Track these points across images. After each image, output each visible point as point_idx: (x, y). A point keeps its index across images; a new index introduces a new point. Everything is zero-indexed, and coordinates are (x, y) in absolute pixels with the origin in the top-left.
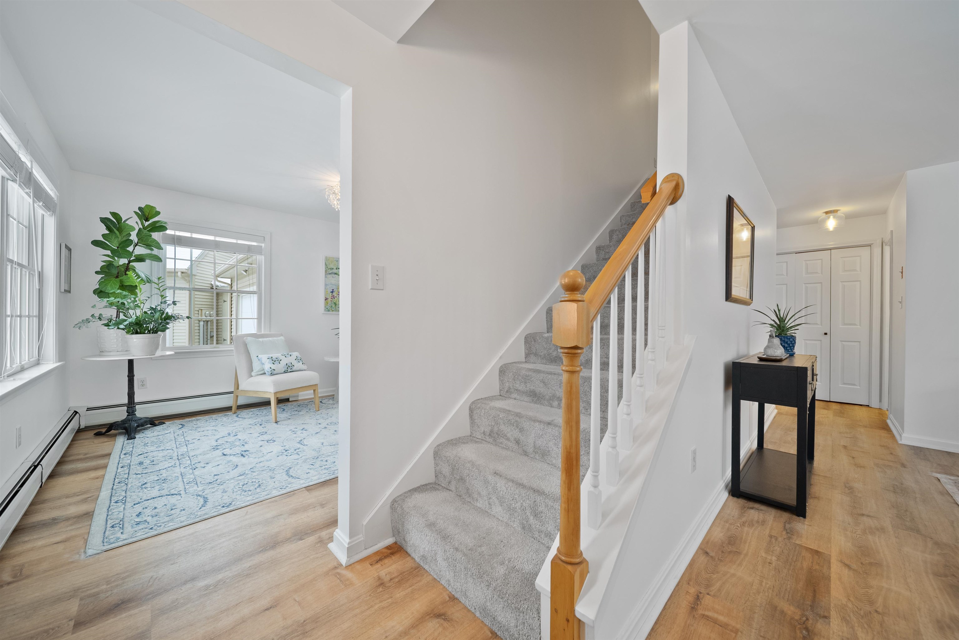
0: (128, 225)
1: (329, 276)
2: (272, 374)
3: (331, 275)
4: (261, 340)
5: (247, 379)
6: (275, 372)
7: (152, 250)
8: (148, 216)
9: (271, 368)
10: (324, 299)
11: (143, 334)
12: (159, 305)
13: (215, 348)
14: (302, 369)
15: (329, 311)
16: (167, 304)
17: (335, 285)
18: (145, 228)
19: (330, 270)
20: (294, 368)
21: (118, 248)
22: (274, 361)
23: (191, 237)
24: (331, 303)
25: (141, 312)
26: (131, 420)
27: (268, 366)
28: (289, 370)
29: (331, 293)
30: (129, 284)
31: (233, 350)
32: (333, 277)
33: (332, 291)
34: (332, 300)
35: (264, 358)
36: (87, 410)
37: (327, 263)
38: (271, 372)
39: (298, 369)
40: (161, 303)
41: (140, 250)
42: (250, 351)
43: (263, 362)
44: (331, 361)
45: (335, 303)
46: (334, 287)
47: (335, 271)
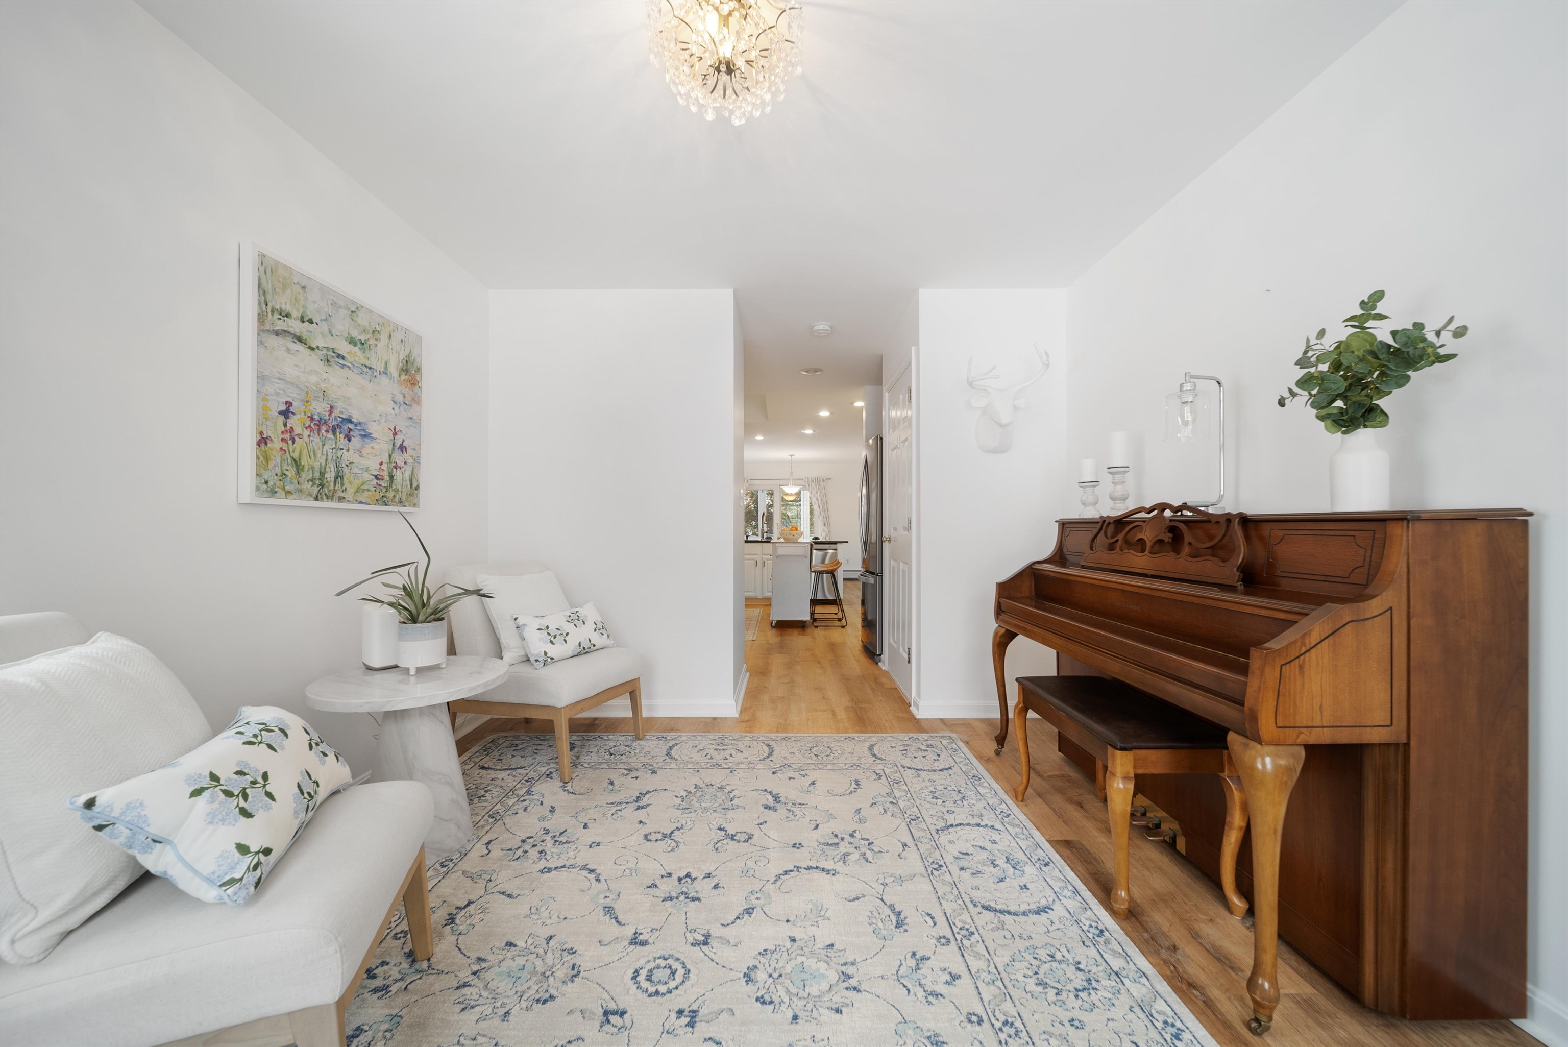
1: (273, 341)
3: (280, 340)
10: (255, 438)
15: (273, 492)
17: (297, 387)
19: (276, 315)
24: (282, 460)
29: (281, 418)
32: (288, 350)
33: (284, 408)
34: (285, 447)
37: (264, 282)
45: (297, 463)
46: (293, 395)
47: (295, 326)
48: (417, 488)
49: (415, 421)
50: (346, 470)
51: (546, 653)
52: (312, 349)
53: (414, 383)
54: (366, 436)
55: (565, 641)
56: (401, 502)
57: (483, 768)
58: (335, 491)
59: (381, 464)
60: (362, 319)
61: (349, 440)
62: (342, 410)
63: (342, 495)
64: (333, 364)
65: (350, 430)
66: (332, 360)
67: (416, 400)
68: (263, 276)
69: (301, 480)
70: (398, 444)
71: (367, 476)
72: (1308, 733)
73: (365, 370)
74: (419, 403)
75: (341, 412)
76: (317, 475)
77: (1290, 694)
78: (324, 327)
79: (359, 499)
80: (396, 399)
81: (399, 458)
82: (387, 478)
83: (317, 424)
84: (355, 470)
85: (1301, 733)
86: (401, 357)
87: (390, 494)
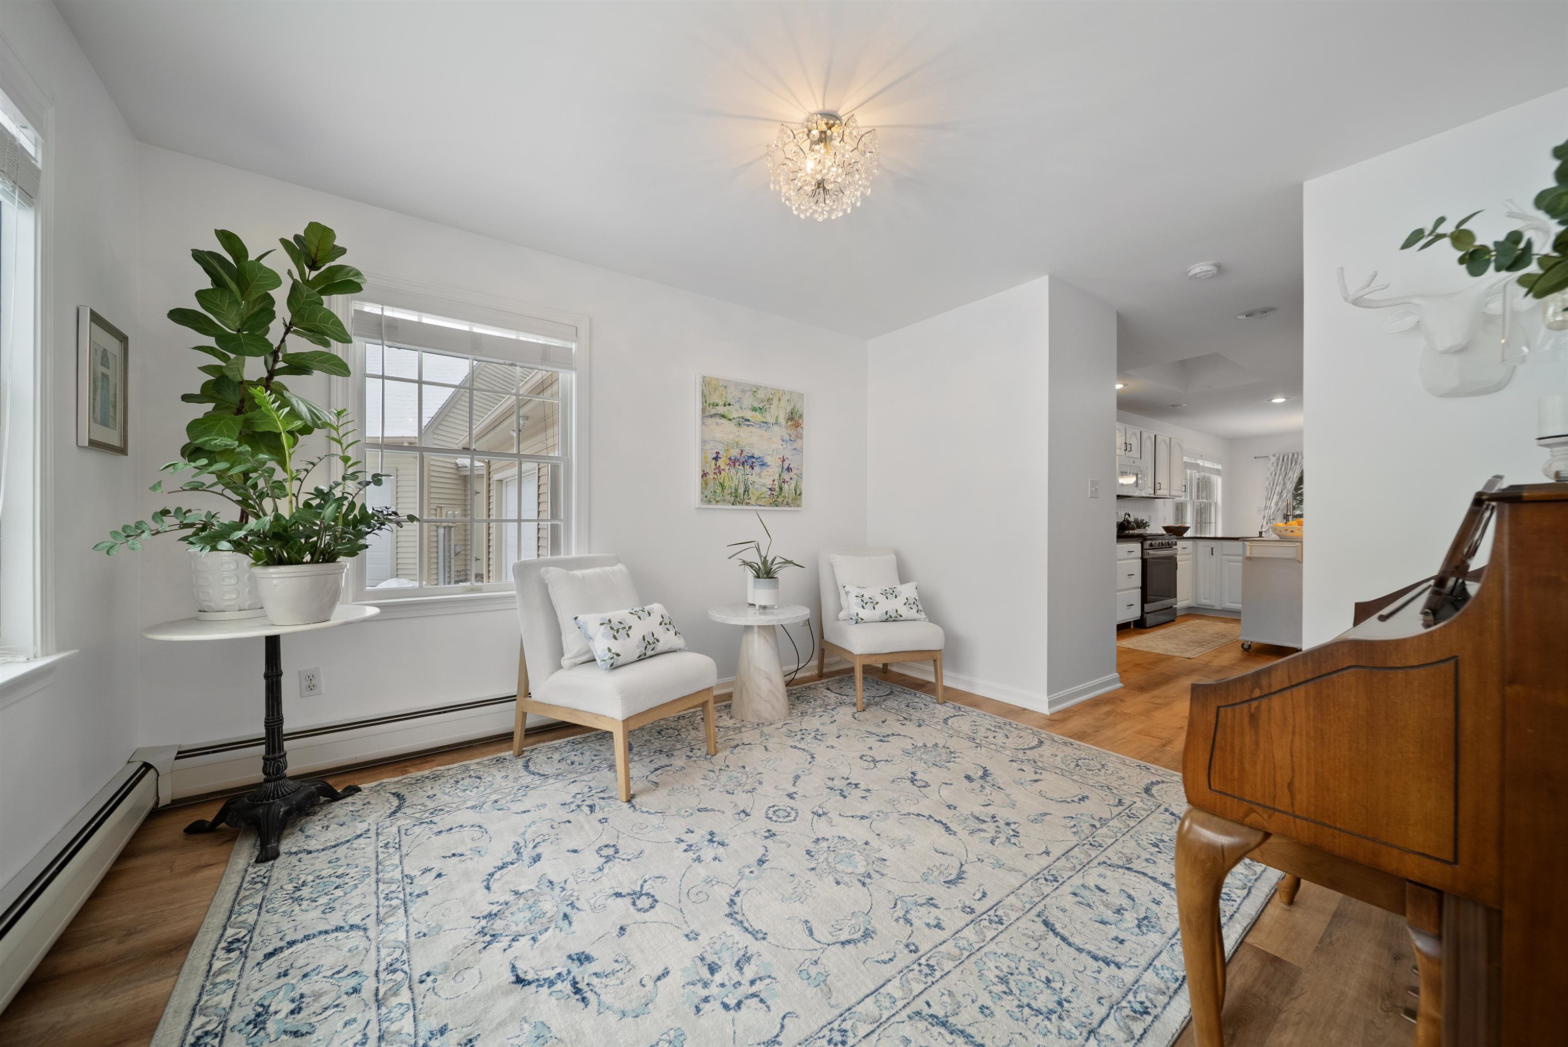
0: (262, 267)
1: (709, 421)
2: (613, 667)
3: (713, 419)
4: (578, 573)
5: (553, 673)
6: (620, 660)
7: (327, 344)
8: (316, 255)
9: (610, 650)
10: (698, 474)
11: (296, 564)
12: (337, 484)
13: (473, 590)
14: (674, 647)
15: (710, 502)
16: (358, 481)
17: (722, 443)
18: (307, 282)
19: (711, 407)
20: (660, 647)
21: (239, 331)
22: (617, 630)
23: (420, 323)
24: (714, 484)
25: (291, 502)
26: (274, 795)
27: (601, 645)
28: (649, 653)
29: (714, 461)
30: (267, 430)
31: (513, 597)
32: (717, 424)
33: (715, 456)
34: (716, 477)
35: (591, 621)
36: (177, 758)
37: (705, 391)
38: (612, 661)
39: (665, 649)
40: (344, 478)
41: (298, 344)
42: (555, 603)
43: (591, 632)
44: (732, 623)
45: (722, 485)
46: (720, 448)
47: (721, 410)
48: (801, 494)
49: (798, 451)
50: (751, 487)
51: (857, 615)
52: (730, 420)
53: (797, 425)
54: (763, 464)
55: (874, 608)
56: (788, 504)
57: (828, 689)
58: (744, 499)
59: (774, 481)
60: (761, 394)
61: (753, 469)
62: (748, 451)
63: (748, 501)
64: (742, 425)
65: (753, 462)
66: (741, 423)
67: (799, 437)
68: (704, 388)
69: (724, 494)
70: (785, 467)
71: (764, 489)
72: (1266, 817)
73: (763, 424)
74: (801, 438)
75: (747, 453)
76: (733, 491)
77: (1232, 751)
78: (737, 406)
79: (759, 503)
80: (784, 439)
81: (786, 476)
82: (778, 489)
83: (733, 462)
84: (757, 486)
85: (1252, 811)
86: (788, 411)
87: (780, 499)
